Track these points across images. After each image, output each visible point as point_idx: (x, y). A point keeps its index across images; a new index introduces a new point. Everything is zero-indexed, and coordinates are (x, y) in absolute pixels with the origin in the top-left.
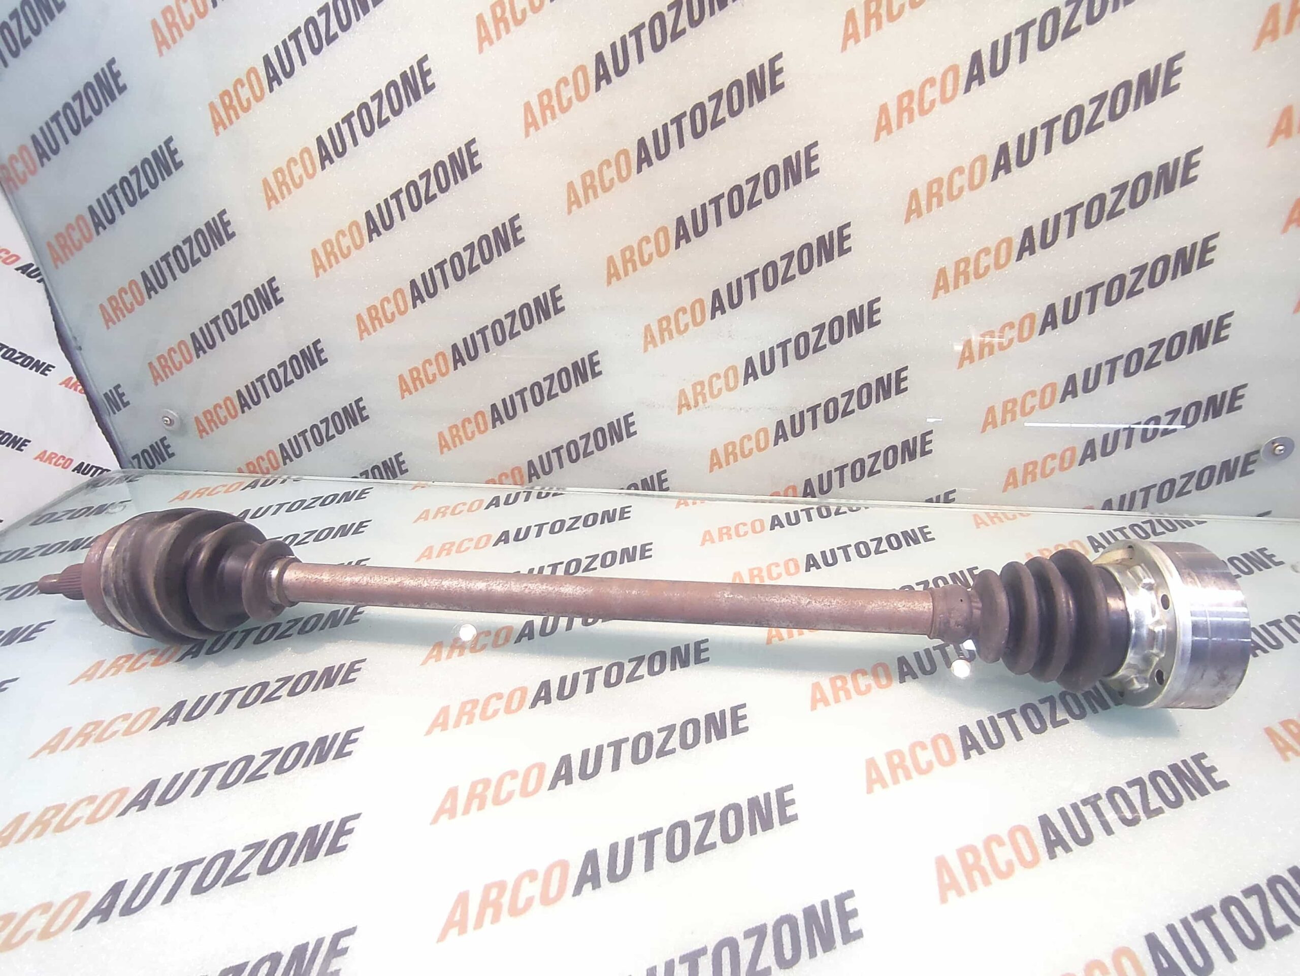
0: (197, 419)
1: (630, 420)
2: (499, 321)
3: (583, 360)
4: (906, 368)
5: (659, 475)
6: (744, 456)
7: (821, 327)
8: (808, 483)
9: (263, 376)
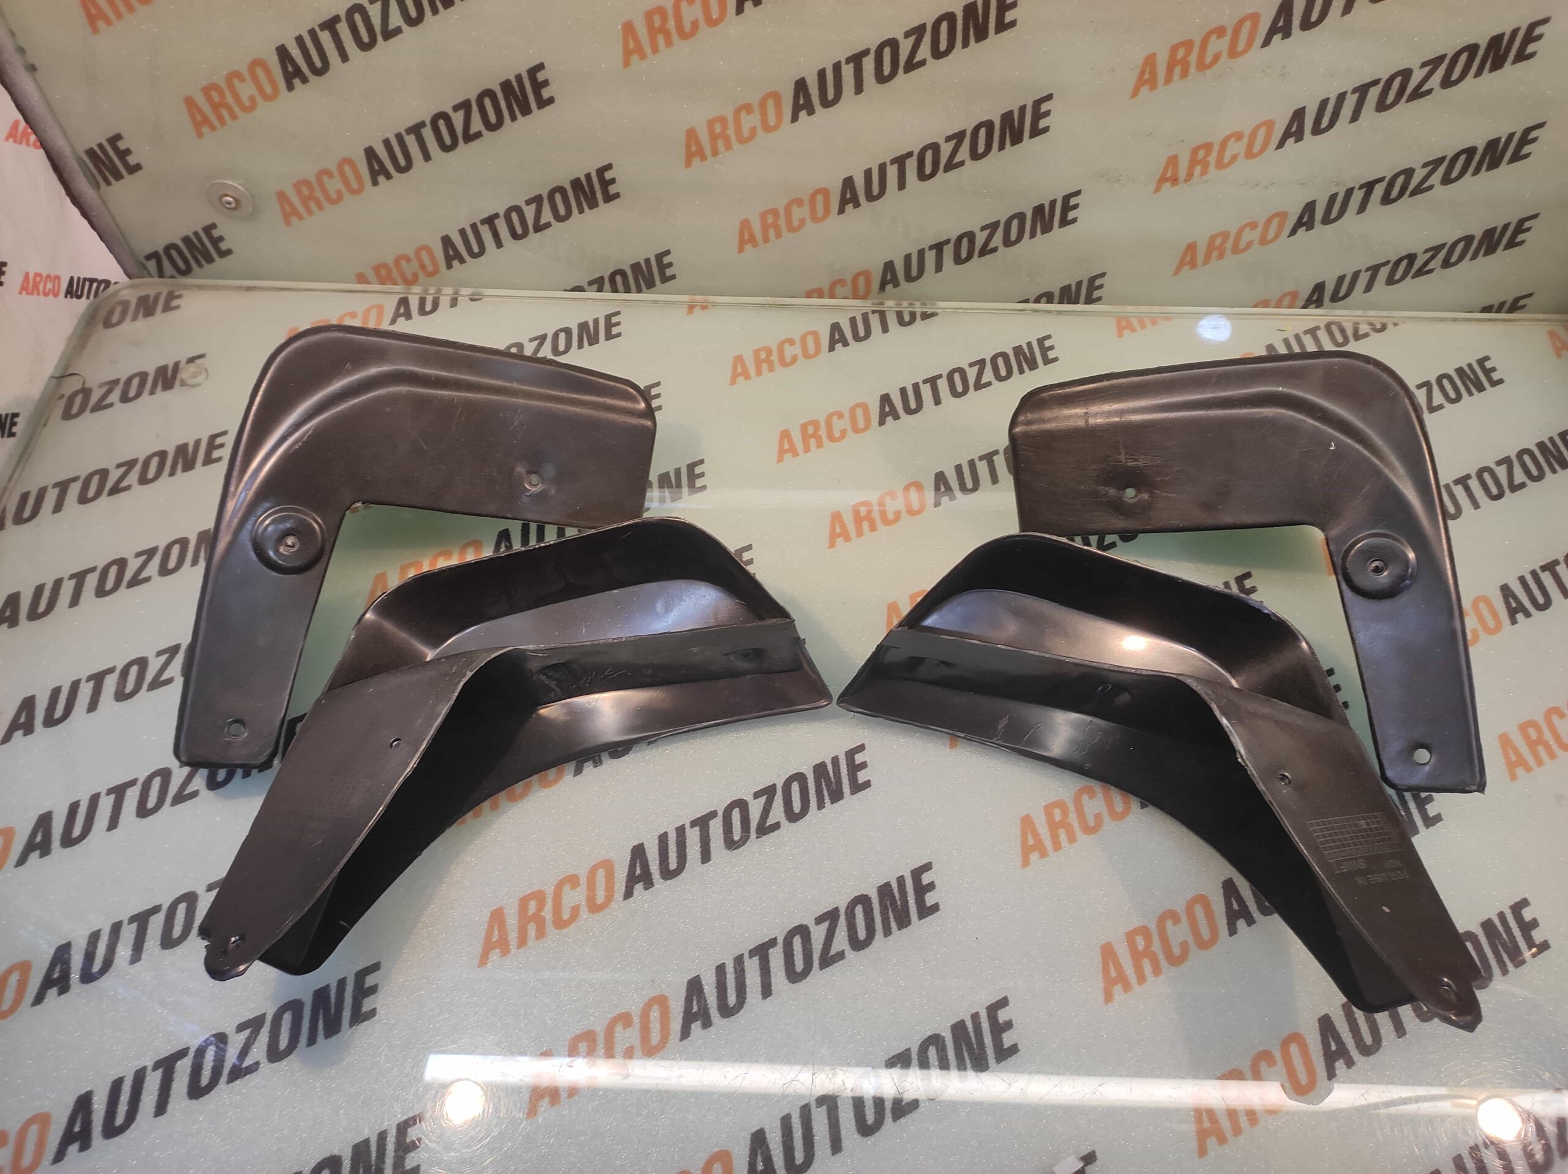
0: (282, 196)
1: (1073, 201)
2: (893, 44)
3: (1023, 109)
4: (1541, 125)
5: (1092, 280)
6: (1236, 250)
7: (1437, 62)
8: (1319, 288)
9: (422, 124)
